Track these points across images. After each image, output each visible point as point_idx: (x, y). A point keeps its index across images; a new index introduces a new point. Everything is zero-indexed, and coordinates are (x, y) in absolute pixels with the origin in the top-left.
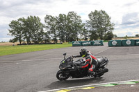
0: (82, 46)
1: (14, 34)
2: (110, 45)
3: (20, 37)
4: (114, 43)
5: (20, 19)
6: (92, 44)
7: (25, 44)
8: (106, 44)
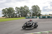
0: (29, 18)
1: (3, 14)
2: (40, 18)
3: (6, 15)
4: (41, 17)
5: (6, 9)
6: (33, 18)
7: (8, 18)
8: (38, 18)
